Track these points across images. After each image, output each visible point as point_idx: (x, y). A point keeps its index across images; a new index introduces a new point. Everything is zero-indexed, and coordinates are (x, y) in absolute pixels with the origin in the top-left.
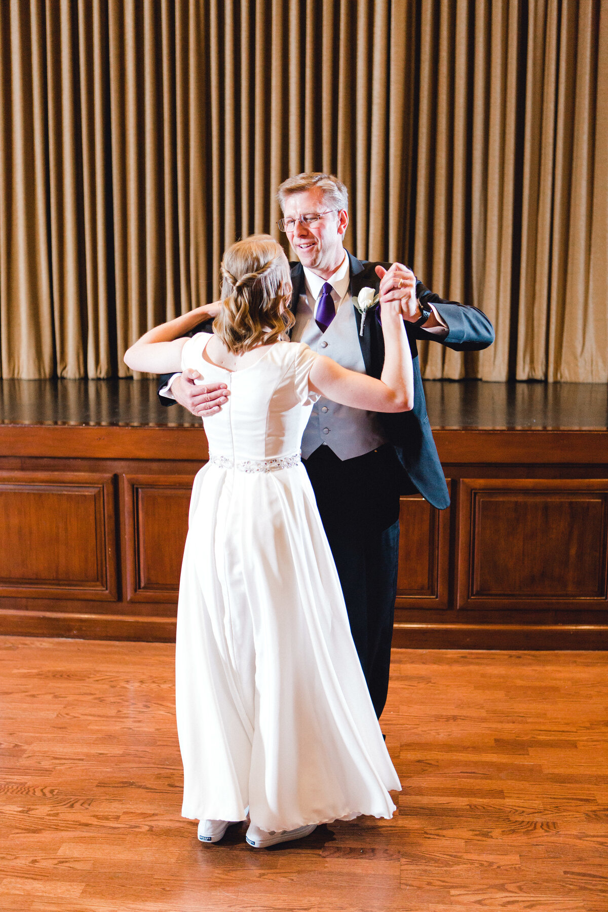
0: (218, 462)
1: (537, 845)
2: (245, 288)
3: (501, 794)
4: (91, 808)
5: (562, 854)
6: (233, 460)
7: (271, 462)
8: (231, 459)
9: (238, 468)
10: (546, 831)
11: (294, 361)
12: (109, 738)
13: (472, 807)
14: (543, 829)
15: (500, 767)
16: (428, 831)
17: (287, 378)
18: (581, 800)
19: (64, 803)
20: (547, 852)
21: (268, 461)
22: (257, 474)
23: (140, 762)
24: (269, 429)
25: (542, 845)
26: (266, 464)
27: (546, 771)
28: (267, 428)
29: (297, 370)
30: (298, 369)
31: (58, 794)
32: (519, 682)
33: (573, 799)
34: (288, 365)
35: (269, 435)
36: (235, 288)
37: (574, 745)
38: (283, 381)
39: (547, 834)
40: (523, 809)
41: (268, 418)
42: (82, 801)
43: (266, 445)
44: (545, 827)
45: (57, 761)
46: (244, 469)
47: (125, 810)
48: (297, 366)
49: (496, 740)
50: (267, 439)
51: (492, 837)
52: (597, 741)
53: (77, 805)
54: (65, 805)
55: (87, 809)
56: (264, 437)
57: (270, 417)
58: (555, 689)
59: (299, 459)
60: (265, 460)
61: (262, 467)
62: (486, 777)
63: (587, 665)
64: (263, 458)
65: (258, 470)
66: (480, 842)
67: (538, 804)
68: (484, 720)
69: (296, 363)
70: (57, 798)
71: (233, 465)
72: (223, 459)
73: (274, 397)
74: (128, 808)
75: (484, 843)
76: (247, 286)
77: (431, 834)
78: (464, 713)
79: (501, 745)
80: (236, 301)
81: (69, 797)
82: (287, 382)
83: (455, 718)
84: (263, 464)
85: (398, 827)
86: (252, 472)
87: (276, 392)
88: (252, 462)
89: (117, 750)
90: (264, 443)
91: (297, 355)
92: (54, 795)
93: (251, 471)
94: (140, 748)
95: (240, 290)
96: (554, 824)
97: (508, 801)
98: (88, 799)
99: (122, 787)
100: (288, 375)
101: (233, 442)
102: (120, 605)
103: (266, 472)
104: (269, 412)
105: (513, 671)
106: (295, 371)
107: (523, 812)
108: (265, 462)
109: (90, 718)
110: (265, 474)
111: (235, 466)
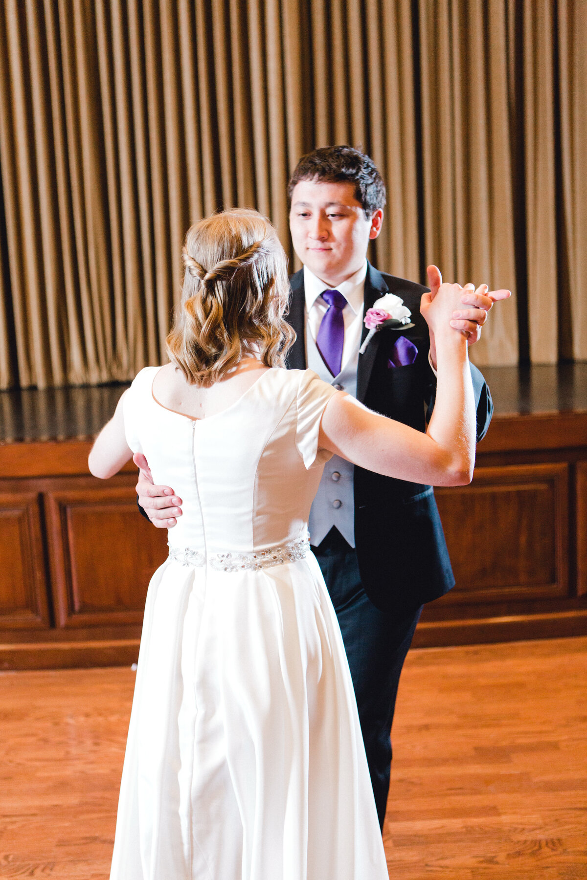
0: (181, 557)
1: (548, 867)
2: (219, 283)
3: (493, 810)
4: (53, 873)
5: (577, 875)
6: (204, 554)
7: (263, 554)
8: (201, 552)
9: (212, 564)
10: (553, 850)
11: (295, 399)
12: (62, 786)
13: (469, 830)
14: (549, 847)
15: (487, 781)
16: (429, 863)
17: (285, 425)
18: (581, 809)
19: (23, 871)
20: (560, 874)
21: (258, 552)
22: (242, 572)
23: (100, 811)
24: (259, 504)
25: (553, 867)
26: (255, 557)
27: (536, 780)
28: (256, 502)
29: (300, 412)
30: (302, 410)
31: (14, 860)
32: (483, 681)
33: (571, 809)
34: (285, 404)
35: (258, 514)
36: (203, 282)
37: (555, 746)
38: (278, 429)
39: (554, 853)
40: (524, 826)
41: (257, 487)
42: (42, 866)
43: (255, 529)
44: (550, 845)
45: (8, 820)
46: (222, 566)
47: (93, 872)
48: (300, 406)
49: (476, 749)
50: (256, 519)
51: (497, 863)
52: (578, 739)
53: (38, 872)
54: (24, 873)
55: (49, 875)
56: (251, 516)
57: (260, 485)
58: (521, 685)
59: (306, 547)
60: (254, 552)
61: (249, 562)
62: (476, 792)
63: (548, 655)
64: (250, 548)
65: (243, 567)
66: (487, 871)
67: (536, 818)
68: (457, 727)
69: (298, 402)
70: (13, 865)
71: (205, 562)
72: (188, 552)
73: (264, 455)
74: (95, 870)
75: (491, 871)
76: (222, 280)
77: (433, 866)
78: (434, 720)
79: (484, 754)
80: (204, 301)
81: (26, 862)
82: (284, 431)
83: (427, 727)
84: (251, 557)
85: (395, 861)
86: (234, 569)
87: (267, 448)
88: (234, 555)
89: (73, 800)
90: (251, 525)
91: (300, 390)
92: (9, 862)
93: (232, 569)
94: (98, 794)
95: (211, 286)
96: (559, 840)
97: (505, 819)
98: (49, 863)
99: (84, 844)
100: (287, 420)
101: (203, 525)
102: (55, 633)
103: (255, 569)
104: (257, 479)
105: (474, 669)
106: (296, 414)
107: (523, 829)
108: (254, 554)
109: (38, 764)
110: (254, 572)
111: (208, 562)
